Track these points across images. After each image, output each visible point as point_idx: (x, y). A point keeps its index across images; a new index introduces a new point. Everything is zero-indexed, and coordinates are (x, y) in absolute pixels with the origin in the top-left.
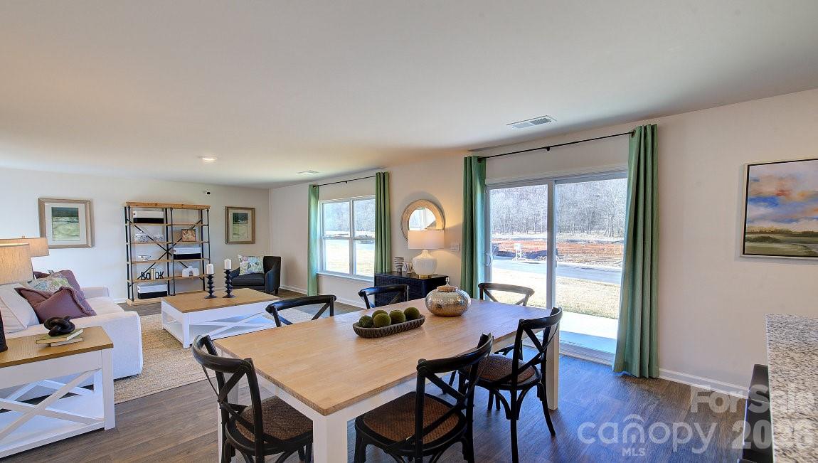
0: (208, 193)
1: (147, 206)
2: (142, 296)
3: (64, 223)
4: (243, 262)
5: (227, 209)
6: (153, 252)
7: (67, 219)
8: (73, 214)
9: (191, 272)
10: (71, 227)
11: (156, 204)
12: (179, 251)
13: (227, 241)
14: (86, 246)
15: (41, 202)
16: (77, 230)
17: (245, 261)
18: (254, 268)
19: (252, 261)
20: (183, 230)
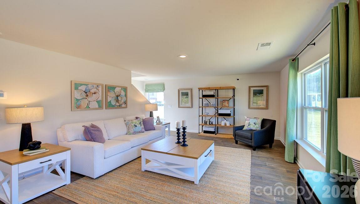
0: (238, 79)
1: (209, 89)
2: (205, 132)
3: (184, 99)
4: (247, 121)
5: (250, 87)
6: (211, 111)
7: (185, 96)
8: (187, 94)
9: (225, 123)
10: (186, 99)
12: (221, 112)
13: (249, 108)
14: (190, 108)
15: (179, 91)
16: (188, 101)
17: (248, 120)
18: (252, 126)
19: (252, 121)
20: (223, 100)
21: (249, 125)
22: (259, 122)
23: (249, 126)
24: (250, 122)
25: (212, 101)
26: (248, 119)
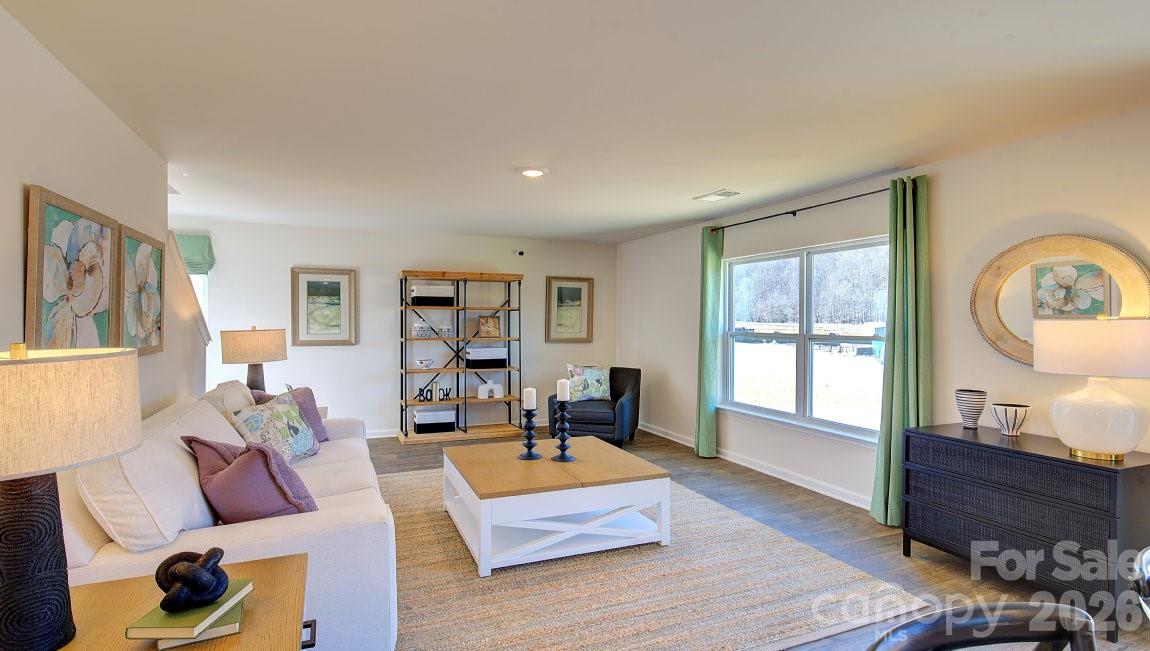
0: (521, 253)
2: (421, 429)
3: (321, 306)
4: (575, 377)
5: (549, 280)
6: (434, 354)
7: (326, 299)
8: (333, 291)
9: (492, 391)
10: (329, 312)
11: (444, 273)
12: (475, 353)
13: (548, 338)
14: (348, 343)
15: (295, 274)
16: (338, 316)
17: (578, 374)
18: (593, 390)
19: (591, 376)
20: (481, 317)
21: (584, 388)
22: (605, 375)
23: (587, 390)
24: (585, 380)
25: (440, 318)
26: (578, 370)
